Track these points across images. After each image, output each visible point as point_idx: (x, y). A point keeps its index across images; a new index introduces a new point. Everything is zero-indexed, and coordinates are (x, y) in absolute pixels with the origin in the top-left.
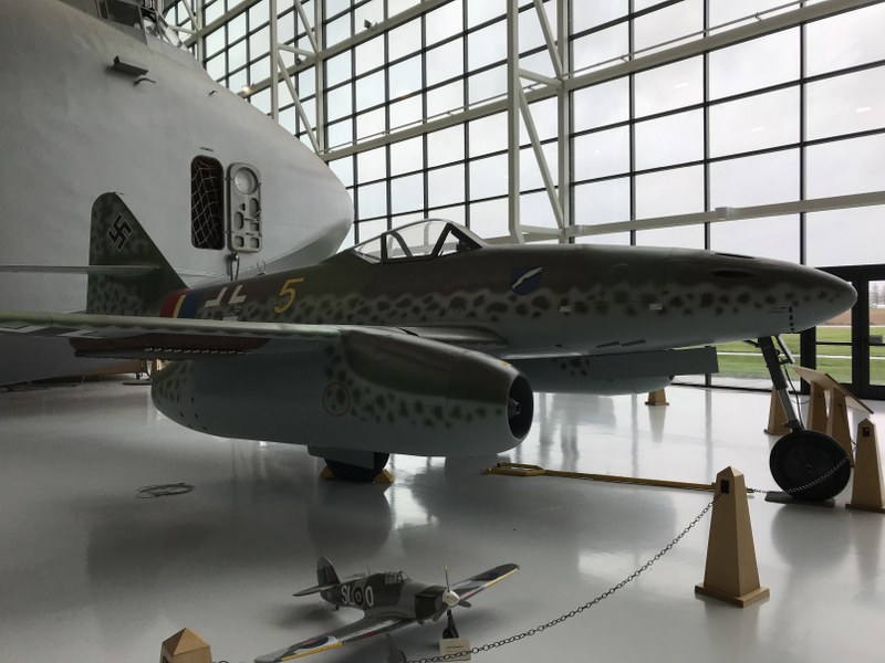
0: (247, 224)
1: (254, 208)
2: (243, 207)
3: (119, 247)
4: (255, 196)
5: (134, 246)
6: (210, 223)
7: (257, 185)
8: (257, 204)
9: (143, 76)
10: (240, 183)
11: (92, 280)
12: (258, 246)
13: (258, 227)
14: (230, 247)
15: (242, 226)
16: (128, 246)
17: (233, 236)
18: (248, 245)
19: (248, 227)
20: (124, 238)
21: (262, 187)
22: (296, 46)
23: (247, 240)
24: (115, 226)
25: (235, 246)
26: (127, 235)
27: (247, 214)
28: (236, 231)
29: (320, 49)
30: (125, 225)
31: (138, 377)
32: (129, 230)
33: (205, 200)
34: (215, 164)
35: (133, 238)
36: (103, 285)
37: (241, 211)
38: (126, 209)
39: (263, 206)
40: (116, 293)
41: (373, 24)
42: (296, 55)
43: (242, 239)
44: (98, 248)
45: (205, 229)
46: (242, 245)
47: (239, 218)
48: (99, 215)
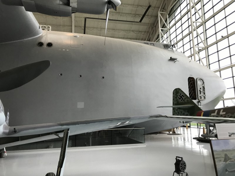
0: (202, 93)
1: (203, 88)
2: (201, 89)
3: (181, 101)
4: (203, 85)
5: (186, 101)
6: (193, 93)
7: (203, 83)
8: (204, 87)
9: (176, 60)
10: (199, 83)
11: (174, 109)
12: (205, 98)
13: (204, 94)
14: (198, 99)
15: (201, 94)
16: (184, 100)
17: (199, 96)
18: (203, 98)
19: (202, 94)
20: (183, 99)
21: (205, 83)
22: (198, 46)
23: (202, 97)
24: (180, 96)
25: (200, 99)
26: (184, 98)
27: (202, 90)
28: (199, 95)
29: (206, 45)
30: (182, 95)
31: (169, 133)
32: (184, 97)
33: (191, 87)
34: (193, 78)
35: (185, 98)
36: (177, 110)
37: (200, 90)
38: (182, 91)
39: (205, 88)
40: (181, 112)
41: (224, 36)
42: (198, 48)
43: (201, 97)
44: (175, 101)
45: (191, 95)
46: (201, 98)
47: (200, 92)
48: (175, 93)
